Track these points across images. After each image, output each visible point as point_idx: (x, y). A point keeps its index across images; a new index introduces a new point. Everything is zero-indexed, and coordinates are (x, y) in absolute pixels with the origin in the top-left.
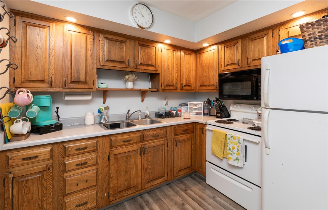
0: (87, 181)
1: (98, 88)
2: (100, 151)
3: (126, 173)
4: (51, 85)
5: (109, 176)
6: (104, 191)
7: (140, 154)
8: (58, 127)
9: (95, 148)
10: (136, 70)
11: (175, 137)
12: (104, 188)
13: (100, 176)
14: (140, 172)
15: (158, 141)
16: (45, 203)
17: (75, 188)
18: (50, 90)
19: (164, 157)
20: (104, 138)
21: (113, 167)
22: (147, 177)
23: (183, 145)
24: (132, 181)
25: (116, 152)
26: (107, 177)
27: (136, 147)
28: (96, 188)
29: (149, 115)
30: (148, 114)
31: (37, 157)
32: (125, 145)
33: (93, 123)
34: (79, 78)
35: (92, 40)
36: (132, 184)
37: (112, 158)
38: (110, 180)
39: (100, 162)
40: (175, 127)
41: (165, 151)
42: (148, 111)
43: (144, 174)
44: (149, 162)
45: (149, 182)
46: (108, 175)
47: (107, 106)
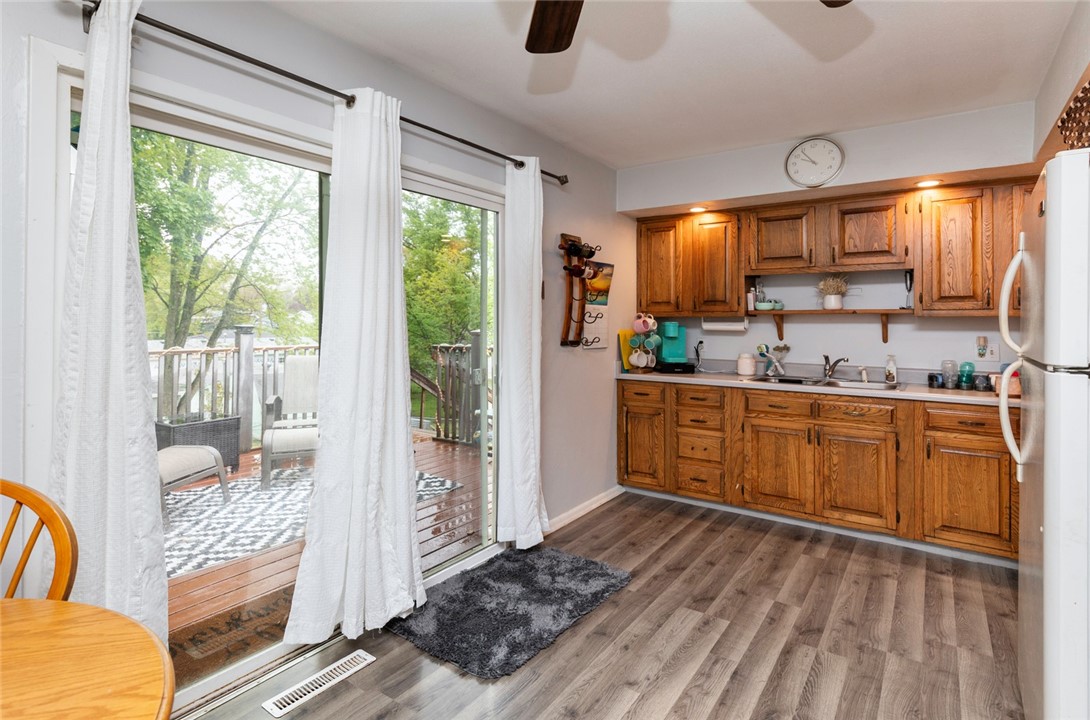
0: (705, 449)
1: (755, 309)
2: (729, 412)
3: (777, 466)
4: (678, 308)
5: (744, 458)
6: (735, 479)
7: (809, 442)
8: (688, 369)
9: (718, 404)
10: (833, 270)
11: (928, 433)
12: (735, 475)
13: (728, 451)
14: (810, 478)
15: (865, 429)
16: (656, 456)
17: (688, 453)
18: (677, 315)
19: (884, 469)
20: (735, 390)
21: (750, 444)
22: (827, 495)
23: (964, 463)
24: (789, 488)
25: (756, 422)
26: (740, 459)
27: (801, 424)
28: (720, 467)
29: (895, 374)
30: (894, 371)
31: (647, 395)
32: (774, 413)
33: (752, 373)
34: (714, 295)
35: (735, 230)
36: (789, 491)
37: (748, 430)
38: (746, 465)
39: (728, 429)
40: (927, 404)
41: (887, 458)
42: (895, 364)
43: (823, 485)
44: (835, 465)
45: (835, 507)
46: (742, 455)
47: (785, 345)
